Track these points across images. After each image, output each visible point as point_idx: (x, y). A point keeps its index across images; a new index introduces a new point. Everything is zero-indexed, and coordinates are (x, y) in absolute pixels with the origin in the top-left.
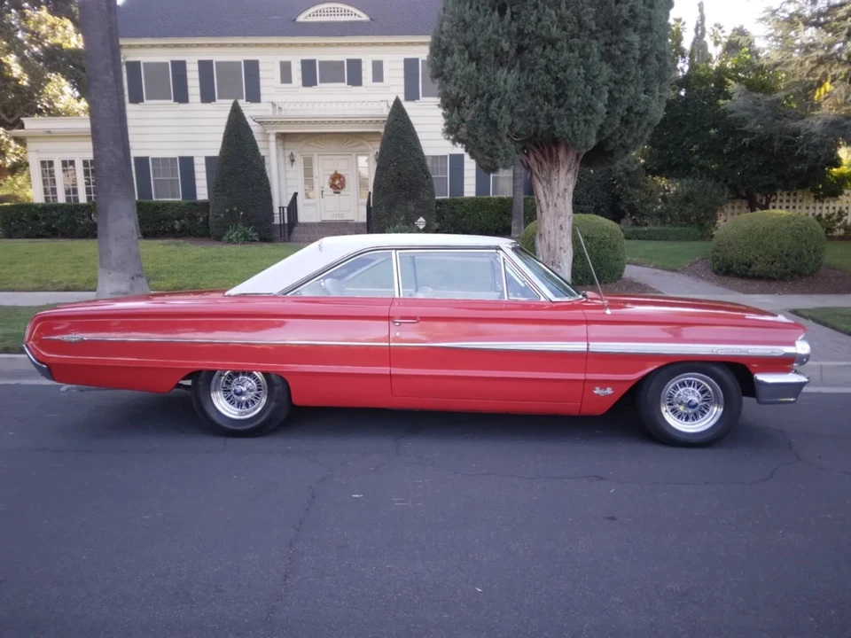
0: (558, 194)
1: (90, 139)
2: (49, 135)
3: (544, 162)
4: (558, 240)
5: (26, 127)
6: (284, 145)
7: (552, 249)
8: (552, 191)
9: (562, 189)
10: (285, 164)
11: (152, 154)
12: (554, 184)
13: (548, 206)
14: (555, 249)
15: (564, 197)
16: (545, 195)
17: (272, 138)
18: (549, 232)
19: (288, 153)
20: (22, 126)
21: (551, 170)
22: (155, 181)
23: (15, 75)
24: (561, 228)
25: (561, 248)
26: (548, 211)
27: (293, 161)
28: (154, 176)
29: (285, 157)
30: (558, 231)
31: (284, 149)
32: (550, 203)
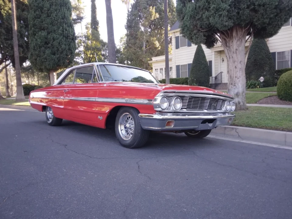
0: (233, 52)
1: (165, 62)
2: (157, 62)
3: (226, 38)
4: (234, 74)
5: (153, 60)
6: (220, 55)
7: (232, 78)
8: (230, 51)
9: (235, 49)
10: (221, 62)
11: (181, 64)
12: (231, 47)
13: (230, 58)
14: (233, 77)
15: (236, 53)
16: (228, 53)
17: (213, 53)
18: (231, 70)
19: (222, 58)
20: (151, 60)
21: (229, 41)
22: (181, 72)
23: (157, 47)
24: (236, 67)
25: (236, 77)
26: (230, 60)
27: (223, 61)
28: (181, 71)
29: (221, 59)
30: (235, 69)
31: (220, 57)
32: (231, 56)
